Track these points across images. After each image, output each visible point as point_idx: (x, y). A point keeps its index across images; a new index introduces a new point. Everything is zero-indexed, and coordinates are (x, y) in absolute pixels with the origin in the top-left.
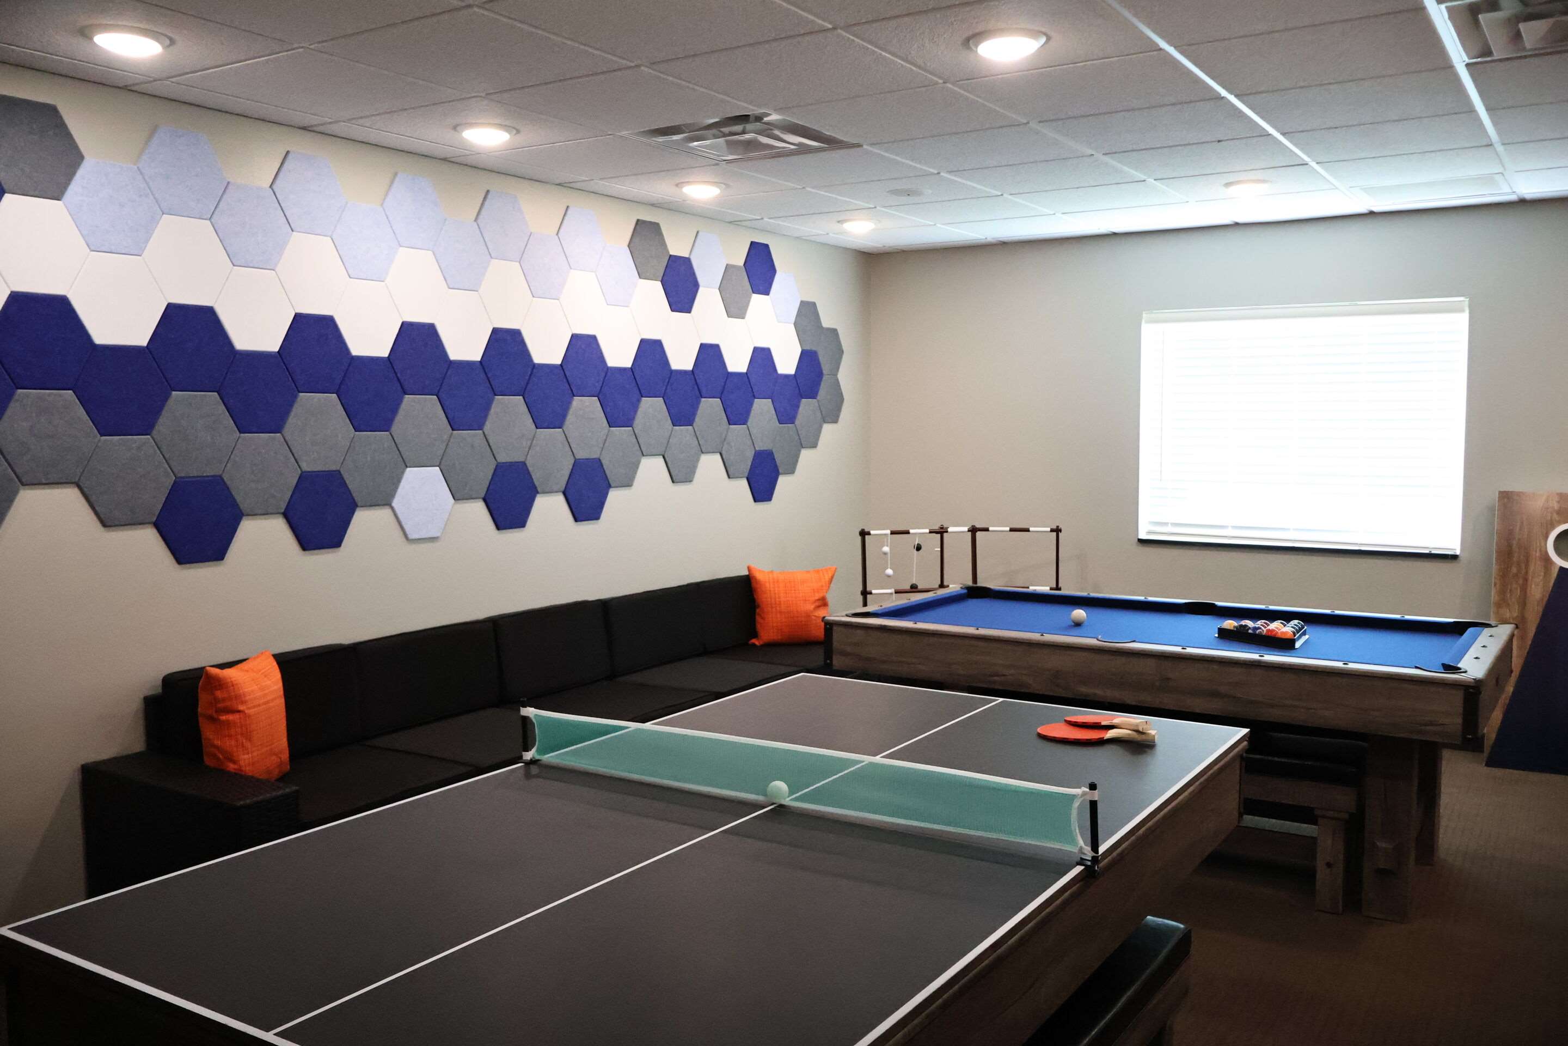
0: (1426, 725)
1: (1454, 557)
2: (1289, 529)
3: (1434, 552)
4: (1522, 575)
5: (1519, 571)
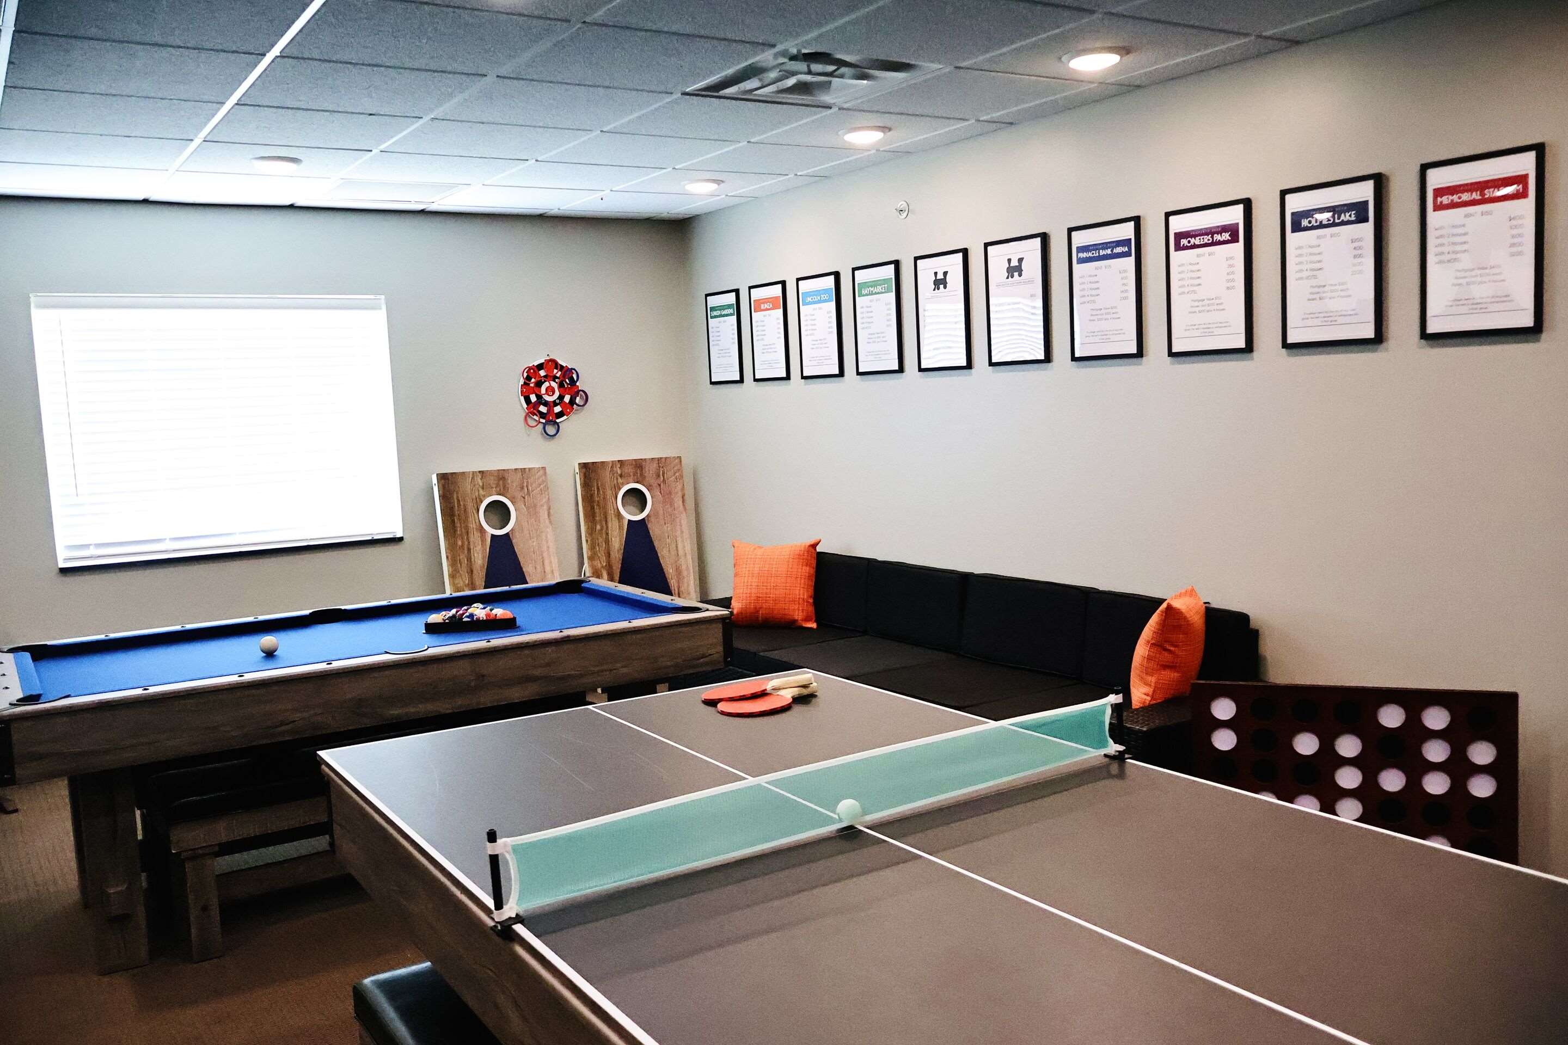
0: (699, 659)
1: (398, 540)
2: (235, 534)
3: (376, 537)
4: (466, 546)
5: (463, 542)
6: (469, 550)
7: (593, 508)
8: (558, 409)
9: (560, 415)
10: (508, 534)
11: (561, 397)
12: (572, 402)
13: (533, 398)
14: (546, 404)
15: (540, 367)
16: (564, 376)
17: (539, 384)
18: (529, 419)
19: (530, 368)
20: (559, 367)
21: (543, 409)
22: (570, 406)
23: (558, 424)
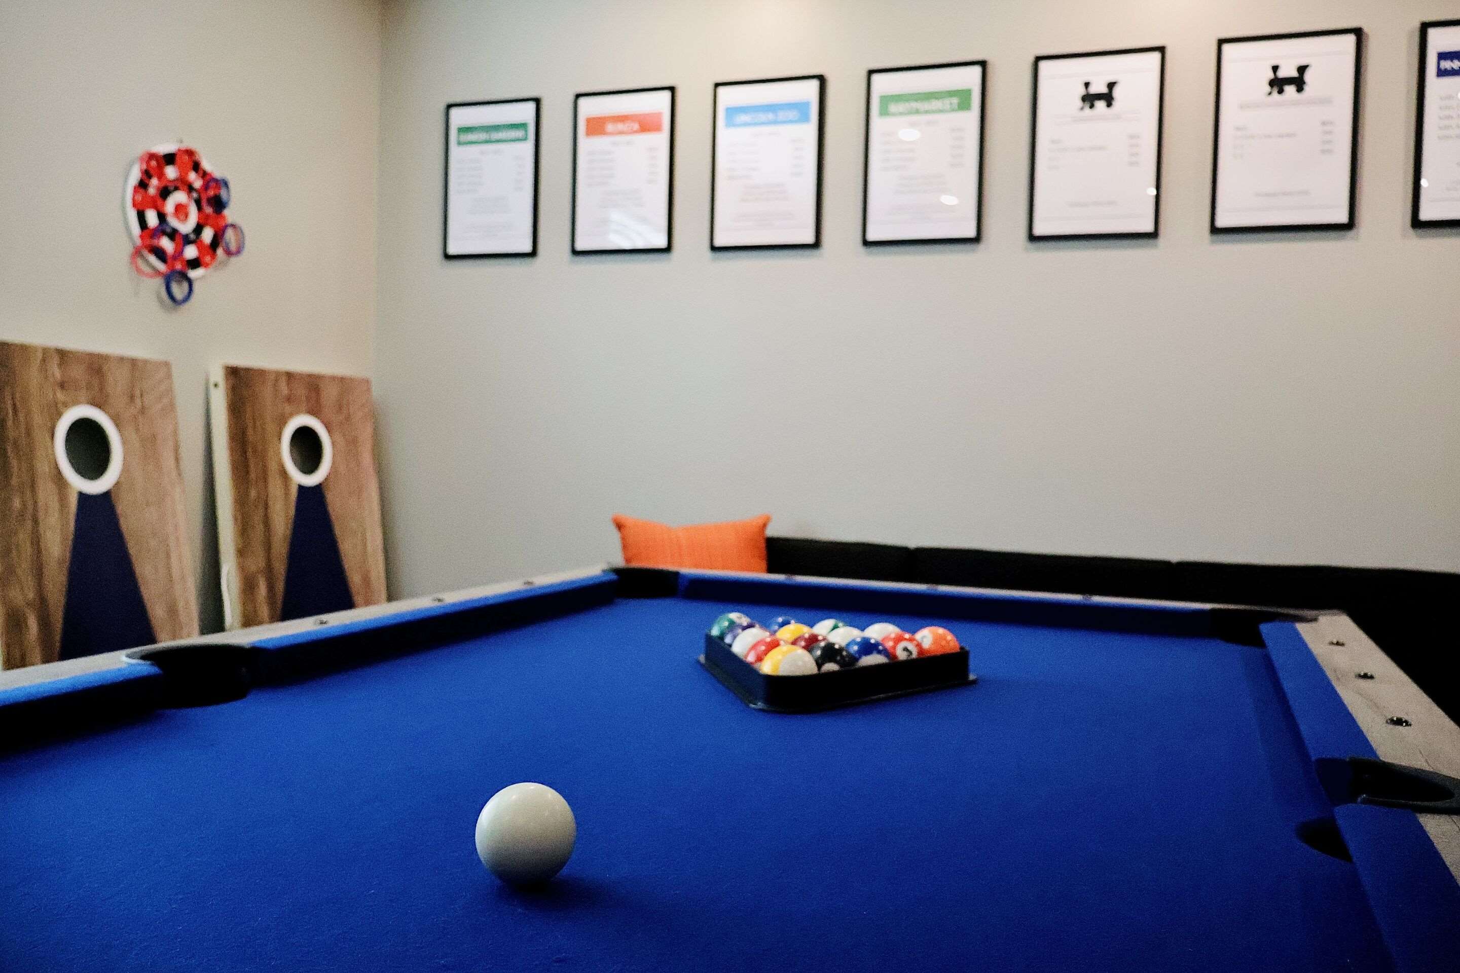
4: (28, 516)
5: (24, 504)
6: (36, 521)
7: (244, 452)
8: (191, 252)
9: (195, 264)
10: (107, 495)
11: (198, 229)
12: (216, 242)
13: (152, 219)
14: (173, 234)
15: (170, 159)
16: (206, 187)
17: (165, 193)
18: (140, 262)
19: (152, 156)
20: (202, 172)
21: (166, 244)
22: (210, 251)
23: (190, 282)
